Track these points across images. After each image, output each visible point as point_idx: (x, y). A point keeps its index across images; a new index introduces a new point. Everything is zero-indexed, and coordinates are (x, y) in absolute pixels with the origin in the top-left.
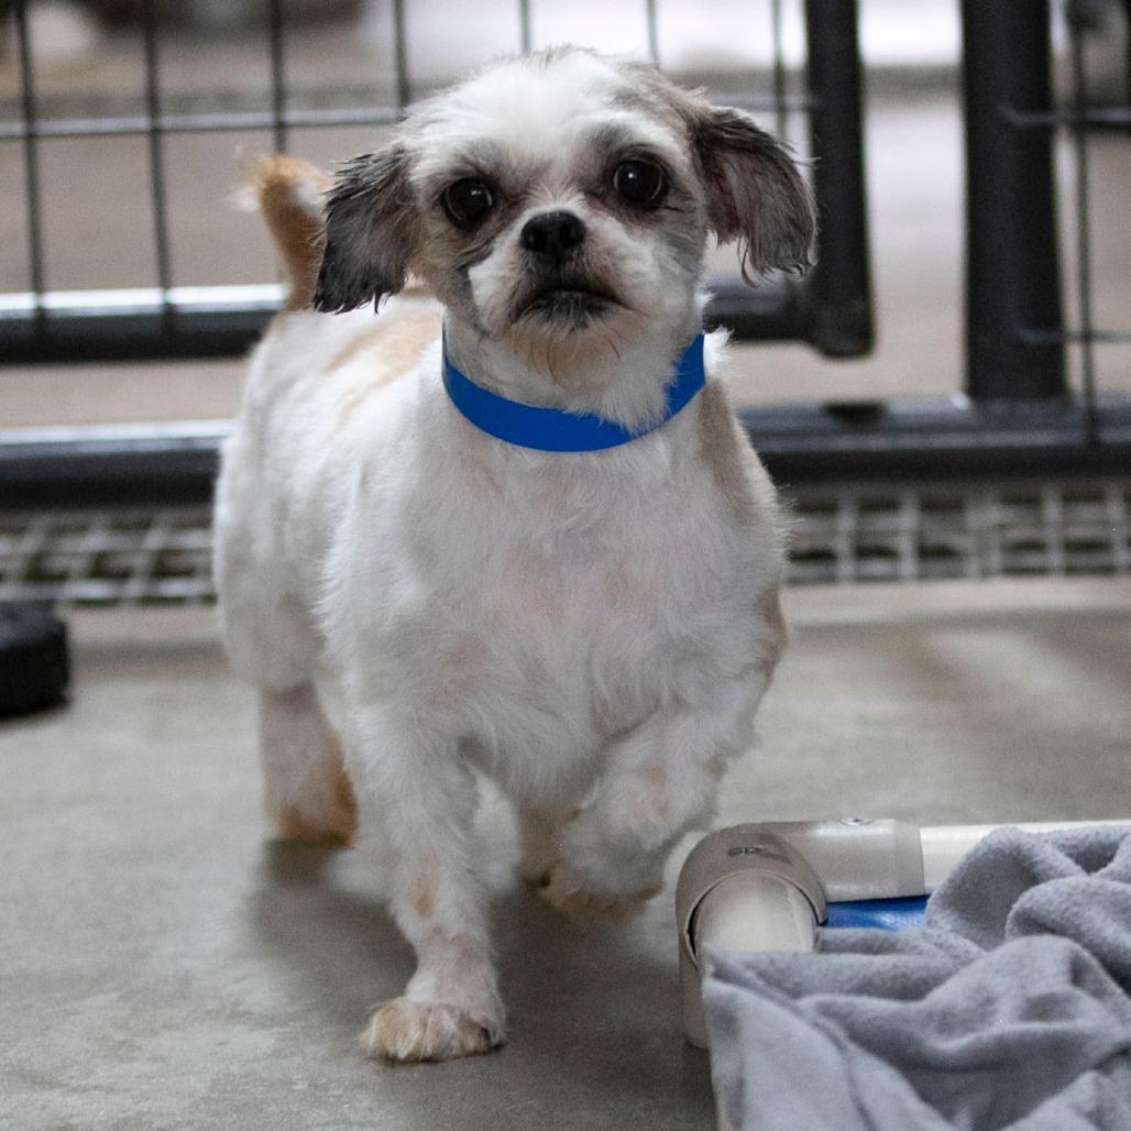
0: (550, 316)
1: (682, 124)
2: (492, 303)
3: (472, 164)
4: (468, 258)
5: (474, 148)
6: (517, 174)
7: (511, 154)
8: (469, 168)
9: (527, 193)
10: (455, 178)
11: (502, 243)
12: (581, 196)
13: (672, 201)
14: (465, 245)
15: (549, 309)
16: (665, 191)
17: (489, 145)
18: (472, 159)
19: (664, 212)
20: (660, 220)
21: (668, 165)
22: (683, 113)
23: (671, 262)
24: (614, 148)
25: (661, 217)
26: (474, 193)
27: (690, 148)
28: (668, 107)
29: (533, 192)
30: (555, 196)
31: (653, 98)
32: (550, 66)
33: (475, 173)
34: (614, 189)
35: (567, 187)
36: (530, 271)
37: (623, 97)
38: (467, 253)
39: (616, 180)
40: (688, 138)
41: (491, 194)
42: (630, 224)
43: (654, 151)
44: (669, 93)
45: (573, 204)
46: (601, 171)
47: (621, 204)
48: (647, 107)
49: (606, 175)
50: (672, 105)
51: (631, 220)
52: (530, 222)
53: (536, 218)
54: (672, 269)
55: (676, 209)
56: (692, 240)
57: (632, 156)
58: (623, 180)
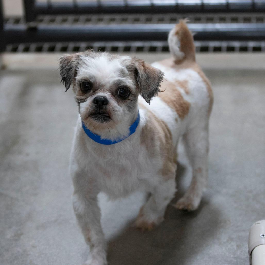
0: (95, 120)
12: (110, 94)
13: (130, 98)
14: (82, 95)
16: (129, 95)
19: (127, 100)
20: (126, 102)
29: (99, 90)
33: (89, 82)
34: (118, 94)
35: (107, 91)
38: (81, 99)
41: (91, 87)
45: (107, 95)
46: (115, 90)
47: (118, 98)
49: (117, 91)
55: (130, 100)
57: (123, 87)
58: (120, 92)
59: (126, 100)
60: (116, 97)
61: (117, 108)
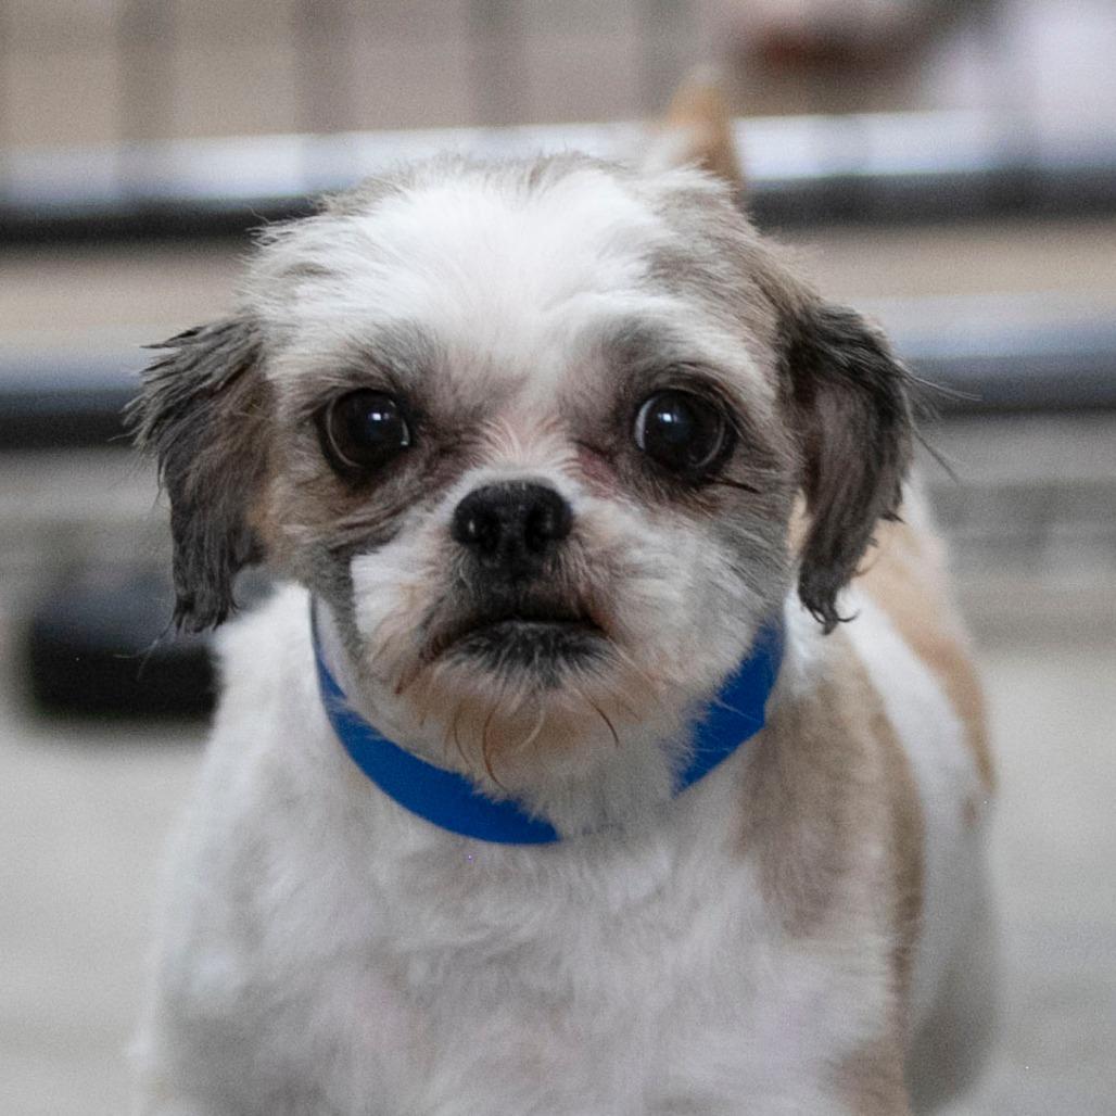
1: (769, 319)
2: (388, 630)
3: (382, 367)
4: (353, 535)
5: (387, 338)
6: (460, 392)
7: (452, 355)
8: (374, 371)
9: (476, 432)
10: (349, 384)
11: (421, 522)
12: (571, 452)
13: (738, 471)
14: (348, 510)
15: (494, 653)
16: (726, 454)
17: (413, 335)
18: (380, 357)
19: (720, 491)
20: (713, 506)
21: (737, 401)
22: (772, 293)
23: (727, 574)
24: (641, 364)
25: (714, 499)
26: (377, 417)
27: (780, 368)
28: (746, 284)
29: (487, 431)
30: (523, 443)
31: (720, 268)
32: (538, 191)
33: (385, 384)
34: (635, 442)
35: (547, 431)
36: (461, 584)
37: (664, 265)
38: (350, 527)
39: (640, 423)
40: (777, 348)
41: (408, 426)
42: (656, 506)
43: (713, 375)
44: (752, 252)
45: (555, 466)
46: (612, 404)
47: (643, 471)
48: (709, 286)
49: (621, 417)
50: (755, 280)
51: (658, 498)
52: (475, 493)
53: (485, 489)
54: (728, 586)
55: (744, 487)
56: (766, 545)
57: (673, 381)
58: (654, 424)
59: (713, 491)
60: (623, 461)
61: (641, 544)
